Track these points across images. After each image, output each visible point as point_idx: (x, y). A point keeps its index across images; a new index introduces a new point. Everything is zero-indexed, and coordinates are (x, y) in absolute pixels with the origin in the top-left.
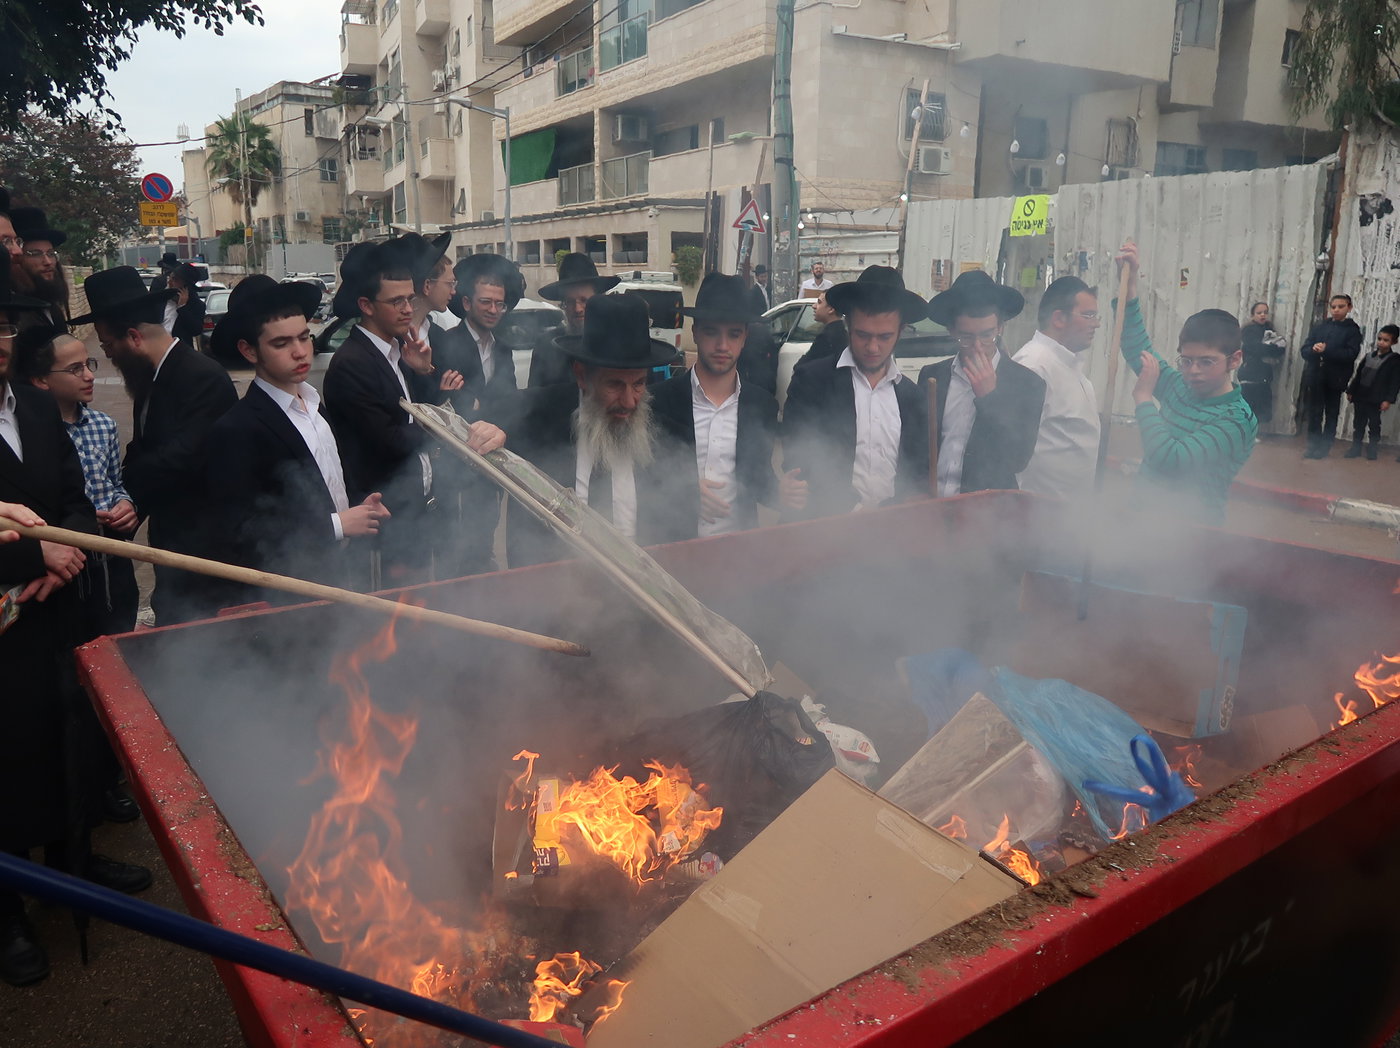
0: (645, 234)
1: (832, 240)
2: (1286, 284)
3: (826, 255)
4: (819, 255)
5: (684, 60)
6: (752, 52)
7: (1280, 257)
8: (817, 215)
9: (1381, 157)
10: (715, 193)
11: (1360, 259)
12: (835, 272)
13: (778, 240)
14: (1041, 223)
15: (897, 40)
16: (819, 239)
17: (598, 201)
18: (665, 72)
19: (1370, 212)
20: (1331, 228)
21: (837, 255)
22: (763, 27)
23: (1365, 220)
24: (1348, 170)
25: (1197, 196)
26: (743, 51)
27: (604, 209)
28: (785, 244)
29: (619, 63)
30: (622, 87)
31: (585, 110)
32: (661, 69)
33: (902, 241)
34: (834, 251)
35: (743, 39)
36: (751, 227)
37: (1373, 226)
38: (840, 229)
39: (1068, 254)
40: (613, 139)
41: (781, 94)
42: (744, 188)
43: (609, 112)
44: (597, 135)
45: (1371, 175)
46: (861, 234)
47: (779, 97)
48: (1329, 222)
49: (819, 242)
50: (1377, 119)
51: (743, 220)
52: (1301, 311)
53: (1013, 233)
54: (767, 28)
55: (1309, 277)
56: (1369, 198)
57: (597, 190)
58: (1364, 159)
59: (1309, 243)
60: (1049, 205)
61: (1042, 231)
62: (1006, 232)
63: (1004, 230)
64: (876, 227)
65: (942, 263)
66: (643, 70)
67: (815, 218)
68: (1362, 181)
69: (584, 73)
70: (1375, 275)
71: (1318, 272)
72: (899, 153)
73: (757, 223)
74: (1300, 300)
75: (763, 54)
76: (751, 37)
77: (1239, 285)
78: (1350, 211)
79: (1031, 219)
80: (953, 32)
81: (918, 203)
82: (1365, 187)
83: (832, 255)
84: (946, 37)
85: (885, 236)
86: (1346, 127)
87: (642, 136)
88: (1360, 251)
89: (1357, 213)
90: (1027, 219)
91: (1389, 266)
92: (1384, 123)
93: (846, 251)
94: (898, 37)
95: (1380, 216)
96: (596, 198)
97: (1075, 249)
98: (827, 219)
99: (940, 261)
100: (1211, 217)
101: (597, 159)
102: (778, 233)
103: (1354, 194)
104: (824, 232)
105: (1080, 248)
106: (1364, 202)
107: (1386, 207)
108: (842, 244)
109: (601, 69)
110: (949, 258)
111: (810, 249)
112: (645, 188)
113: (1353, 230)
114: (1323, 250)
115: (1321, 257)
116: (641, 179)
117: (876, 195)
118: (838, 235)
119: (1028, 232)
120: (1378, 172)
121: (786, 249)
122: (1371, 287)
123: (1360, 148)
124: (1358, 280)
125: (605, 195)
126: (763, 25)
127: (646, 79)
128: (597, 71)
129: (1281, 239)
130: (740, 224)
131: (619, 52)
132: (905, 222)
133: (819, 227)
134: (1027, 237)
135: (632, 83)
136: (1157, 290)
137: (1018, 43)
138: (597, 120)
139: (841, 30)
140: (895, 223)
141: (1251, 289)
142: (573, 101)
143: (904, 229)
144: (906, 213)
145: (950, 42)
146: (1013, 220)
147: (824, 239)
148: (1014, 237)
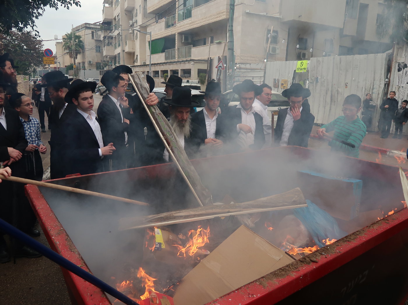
0: (190, 69)
1: (244, 72)
2: (376, 88)
3: (242, 77)
4: (240, 77)
5: (203, 19)
6: (222, 17)
7: (374, 80)
8: (240, 65)
9: (404, 51)
10: (211, 58)
11: (398, 81)
13: (228, 72)
14: (305, 69)
15: (264, 15)
16: (240, 72)
17: (176, 60)
18: (197, 22)
19: (401, 67)
20: (389, 72)
21: (246, 76)
22: (225, 10)
23: (399, 70)
24: (394, 55)
25: (351, 62)
26: (219, 17)
27: (178, 62)
28: (230, 73)
29: (183, 19)
30: (184, 26)
31: (173, 33)
32: (196, 21)
33: (265, 73)
34: (245, 76)
35: (220, 13)
36: (221, 68)
37: (402, 71)
38: (247, 69)
39: (313, 78)
40: (181, 41)
41: (230, 29)
42: (219, 57)
43: (180, 34)
44: (176, 40)
45: (401, 57)
46: (253, 71)
47: (230, 30)
48: (389, 70)
51: (219, 66)
52: (380, 96)
53: (297, 71)
54: (227, 10)
55: (382, 86)
56: (401, 63)
57: (176, 56)
58: (399, 52)
59: (383, 76)
60: (307, 63)
61: (305, 71)
62: (295, 71)
63: (294, 70)
64: (257, 69)
65: (276, 79)
66: (190, 22)
68: (399, 58)
69: (173, 22)
70: (402, 85)
71: (385, 84)
72: (264, 47)
73: (222, 67)
74: (380, 93)
75: (225, 18)
76: (222, 13)
77: (363, 87)
78: (395, 67)
79: (302, 67)
80: (280, 13)
81: (270, 62)
82: (400, 60)
84: (278, 14)
85: (260, 71)
86: (394, 42)
87: (190, 41)
88: (398, 79)
89: (397, 68)
90: (301, 67)
91: (406, 83)
92: (405, 42)
93: (248, 76)
94: (265, 14)
95: (404, 69)
96: (176, 58)
97: (315, 76)
98: (243, 66)
99: (275, 79)
100: (355, 68)
101: (176, 47)
102: (228, 70)
103: (396, 62)
104: (242, 70)
105: (316, 76)
106: (399, 65)
107: (405, 66)
108: (247, 73)
109: (178, 21)
110: (278, 78)
111: (238, 75)
112: (190, 56)
113: (395, 73)
114: (387, 78)
115: (386, 80)
116: (189, 53)
117: (258, 59)
118: (246, 71)
119: (301, 71)
120: (403, 56)
121: (231, 74)
122: (401, 89)
123: (398, 49)
124: (397, 87)
125: (179, 58)
126: (226, 10)
127: (191, 24)
128: (177, 22)
129: (375, 74)
130: (217, 67)
131: (183, 16)
132: (265, 67)
133: (240, 68)
134: (301, 73)
135: (187, 25)
136: (338, 89)
137: (299, 16)
138: (176, 36)
139: (248, 11)
140: (263, 68)
141: (366, 89)
142: (170, 30)
143: (265, 69)
144: (266, 65)
145: (279, 16)
146: (297, 68)
147: (242, 72)
148: (298, 73)
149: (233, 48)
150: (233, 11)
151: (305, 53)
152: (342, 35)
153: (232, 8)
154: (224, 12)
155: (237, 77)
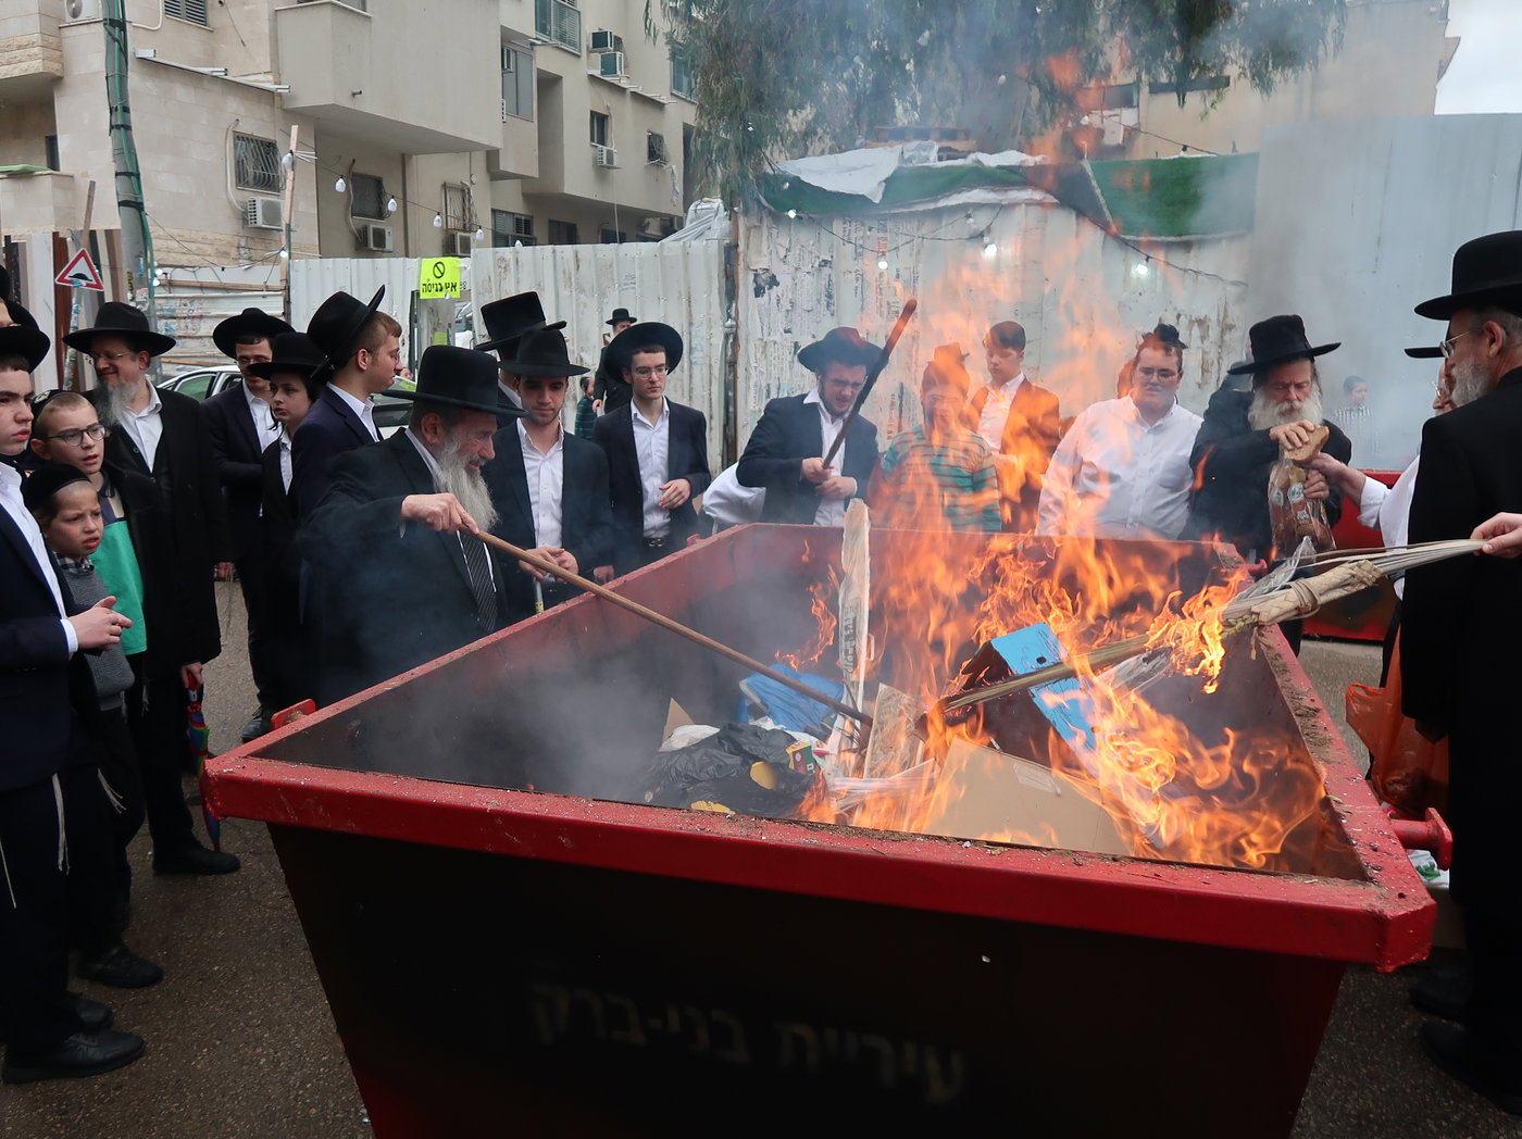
1: (192, 299)
2: (699, 347)
3: (185, 318)
4: (174, 318)
6: (24, 65)
7: (691, 324)
8: (168, 270)
9: (765, 238)
10: (8, 237)
11: (758, 324)
12: (201, 337)
14: (454, 286)
15: (215, 74)
16: (173, 298)
19: (763, 284)
20: (733, 299)
21: (201, 317)
22: (36, 38)
23: (759, 292)
24: (740, 248)
25: (611, 266)
26: (9, 63)
28: (143, 303)
33: (287, 302)
34: (195, 313)
35: (8, 48)
36: (84, 282)
37: (766, 295)
38: (202, 287)
41: (118, 123)
45: (759, 252)
46: (231, 294)
47: (118, 127)
48: (731, 293)
49: (172, 302)
50: (759, 202)
51: (72, 273)
52: (716, 371)
53: (423, 296)
54: (43, 40)
55: (719, 341)
56: (760, 272)
58: (751, 238)
59: (717, 311)
60: (461, 269)
61: (456, 294)
62: (415, 295)
63: (413, 292)
64: (251, 286)
67: (166, 274)
68: (753, 258)
70: (772, 338)
71: (727, 336)
72: (230, 203)
73: (90, 276)
74: (713, 363)
75: (41, 70)
76: (19, 47)
78: (746, 285)
79: (443, 281)
80: (276, 72)
81: (303, 260)
82: (757, 263)
83: (193, 317)
84: (270, 77)
85: (264, 297)
86: (736, 209)
88: (758, 320)
89: (752, 286)
90: (438, 281)
91: (782, 331)
92: (765, 207)
94: (218, 71)
95: (770, 288)
98: (179, 275)
100: (626, 284)
102: (132, 290)
103: (748, 268)
104: (177, 290)
106: (756, 276)
107: (773, 282)
108: (206, 304)
111: (162, 310)
113: (750, 301)
114: (729, 317)
115: (729, 322)
117: (209, 249)
118: (198, 293)
119: (440, 295)
120: (765, 250)
122: (771, 349)
123: (749, 229)
124: (758, 343)
126: (38, 36)
129: (690, 306)
130: (67, 278)
132: (287, 281)
133: (170, 284)
134: (439, 301)
136: (583, 354)
137: (354, 94)
139: (148, 54)
140: (276, 281)
143: (287, 289)
144: (288, 274)
145: (276, 83)
146: (422, 282)
147: (181, 298)
148: (425, 300)
149: (139, 200)
150: (120, 49)
151: (384, 230)
152: (495, 174)
153: (117, 36)
154: (33, 45)
155: (163, 317)
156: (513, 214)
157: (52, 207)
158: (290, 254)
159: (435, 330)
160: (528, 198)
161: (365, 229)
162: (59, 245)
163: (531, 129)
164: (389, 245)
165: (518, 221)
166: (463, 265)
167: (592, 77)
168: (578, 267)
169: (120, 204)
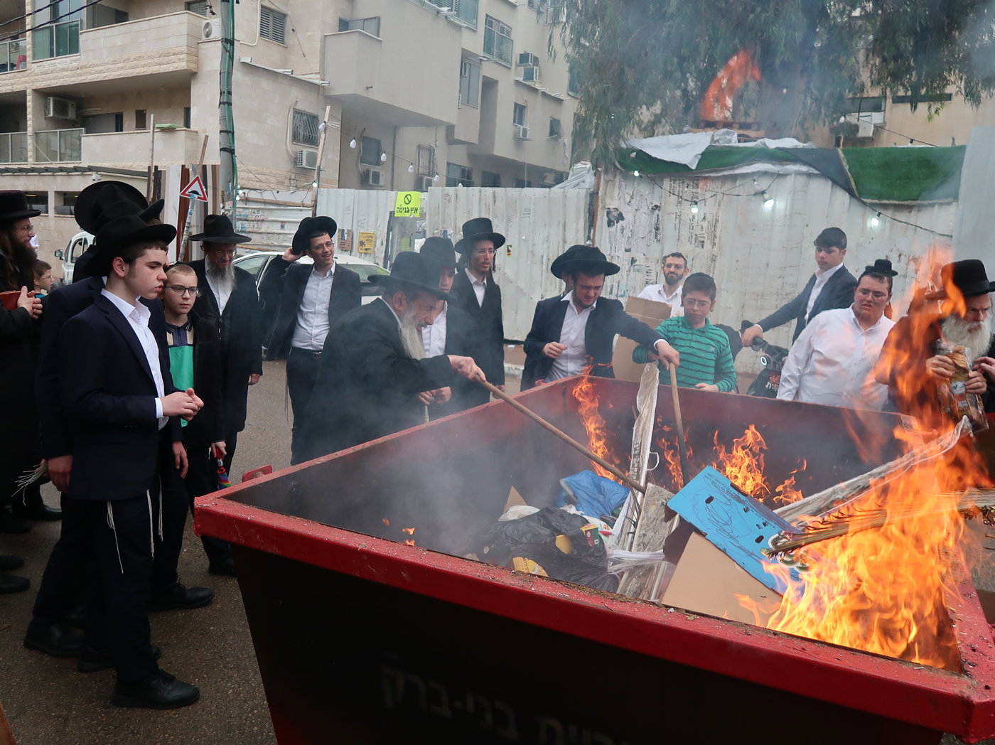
1: (259, 209)
3: (253, 221)
4: (247, 220)
5: (114, 62)
7: (565, 242)
8: (246, 191)
9: (617, 188)
10: (156, 167)
11: (609, 246)
12: (261, 233)
13: (223, 208)
14: (416, 210)
15: (285, 73)
16: (247, 208)
17: (30, 163)
18: (96, 69)
19: (612, 219)
20: (592, 226)
21: (263, 221)
22: (184, 49)
23: (610, 224)
24: (600, 194)
25: (516, 202)
26: (167, 64)
27: (33, 170)
28: (229, 211)
29: (52, 55)
30: (55, 75)
31: (18, 88)
32: (95, 66)
34: (260, 218)
35: (167, 55)
36: (196, 196)
37: (615, 227)
38: (265, 202)
39: (436, 231)
40: (45, 114)
41: (225, 101)
42: (183, 166)
43: (43, 94)
44: (29, 110)
45: (612, 198)
46: (282, 208)
47: (224, 103)
48: (591, 222)
49: (247, 210)
50: (615, 166)
51: (190, 190)
53: (397, 215)
56: (612, 210)
57: (30, 154)
58: (608, 188)
59: (581, 234)
60: (421, 199)
61: (417, 215)
62: (392, 214)
63: (391, 212)
64: (293, 203)
65: (346, 231)
66: (75, 64)
67: (244, 193)
68: (608, 201)
69: (15, 59)
70: (617, 254)
72: (288, 151)
73: (200, 192)
75: (185, 68)
76: (174, 54)
77: (542, 256)
78: (602, 219)
79: (410, 206)
80: (322, 73)
81: (326, 189)
82: (610, 204)
83: (258, 221)
84: (318, 76)
85: (301, 210)
86: (599, 169)
87: (72, 115)
89: (606, 219)
90: (407, 206)
91: (623, 249)
92: (618, 169)
93: (270, 219)
94: (287, 71)
95: (618, 221)
96: (29, 160)
97: (440, 228)
98: (252, 195)
99: (343, 230)
100: (524, 214)
101: (30, 130)
102: (223, 202)
103: (604, 207)
104: (250, 203)
105: (443, 228)
106: (609, 213)
107: (621, 217)
108: (266, 213)
109: (34, 58)
110: (350, 228)
111: (240, 215)
112: (79, 158)
113: (603, 230)
114: (589, 238)
116: (76, 151)
117: (273, 180)
118: (262, 206)
119: (407, 215)
120: (616, 196)
121: (230, 214)
123: (607, 182)
125: (38, 158)
126: (185, 47)
127: (78, 71)
128: (29, 59)
129: (565, 230)
130: (187, 193)
131: (52, 44)
132: (316, 201)
133: (246, 200)
134: (404, 218)
135: (65, 73)
137: (368, 88)
138: (29, 98)
139: (247, 60)
140: (309, 201)
141: (549, 259)
142: (6, 79)
143: (315, 206)
144: (316, 197)
145: (321, 80)
146: (397, 206)
147: (252, 209)
148: (398, 217)
149: (232, 148)
150: (230, 56)
151: (379, 173)
152: (451, 140)
153: (228, 49)
154: (181, 53)
155: (239, 220)
156: (460, 166)
157: (184, 150)
158: (318, 185)
159: (402, 237)
160: (471, 157)
161: (368, 171)
162: (185, 173)
163: (476, 113)
164: (382, 182)
165: (463, 171)
166: (423, 197)
167: (517, 81)
168: (495, 202)
169: (221, 150)
